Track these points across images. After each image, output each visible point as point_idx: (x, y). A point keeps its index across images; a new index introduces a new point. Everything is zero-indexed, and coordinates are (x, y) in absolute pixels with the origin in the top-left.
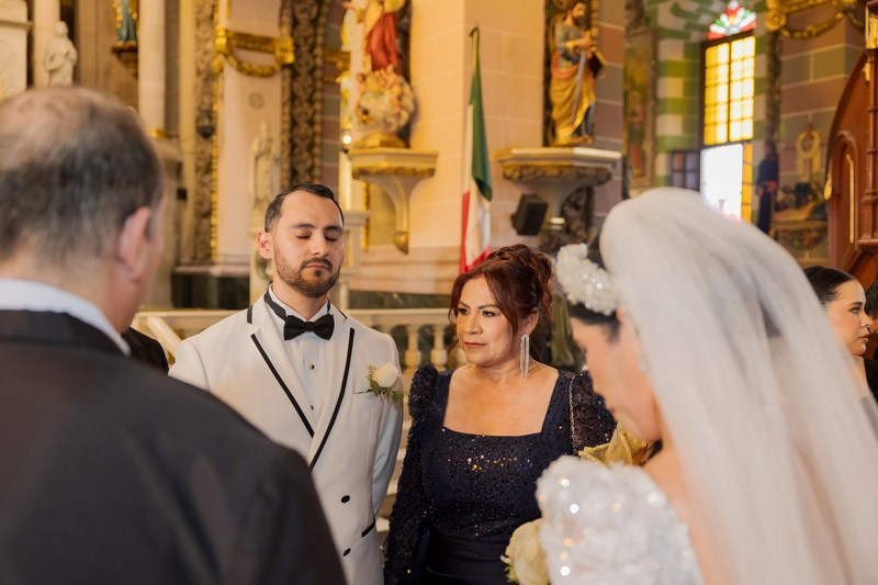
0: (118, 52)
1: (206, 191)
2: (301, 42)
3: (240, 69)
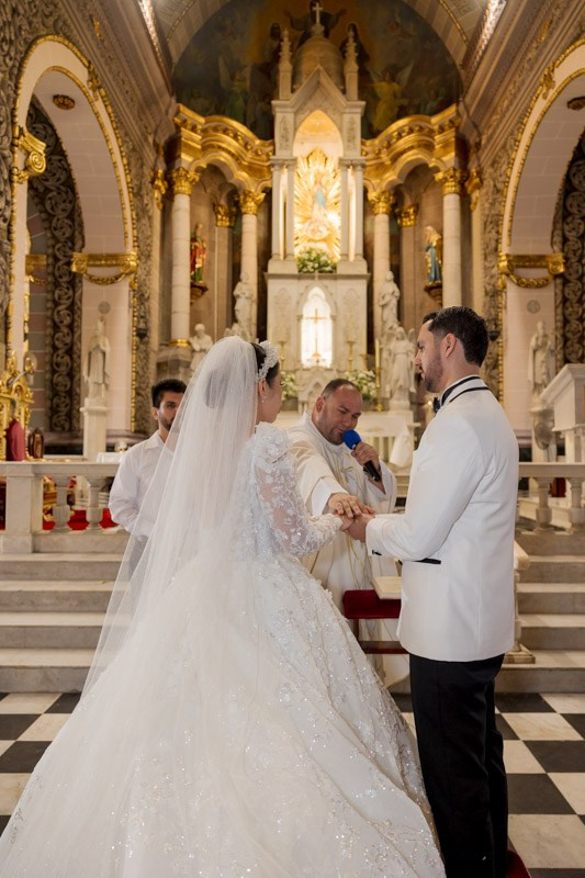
0: (428, 290)
1: (494, 382)
2: (571, 255)
3: (519, 283)
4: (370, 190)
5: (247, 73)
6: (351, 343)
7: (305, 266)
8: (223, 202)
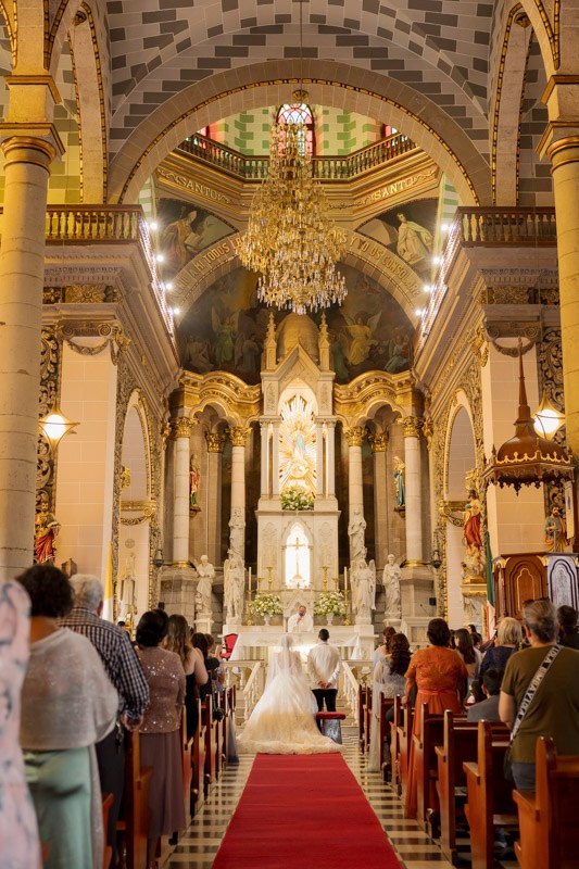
0: (397, 510)
3: (454, 523)
4: (344, 424)
5: (236, 317)
6: (326, 569)
7: (288, 504)
8: (214, 431)
